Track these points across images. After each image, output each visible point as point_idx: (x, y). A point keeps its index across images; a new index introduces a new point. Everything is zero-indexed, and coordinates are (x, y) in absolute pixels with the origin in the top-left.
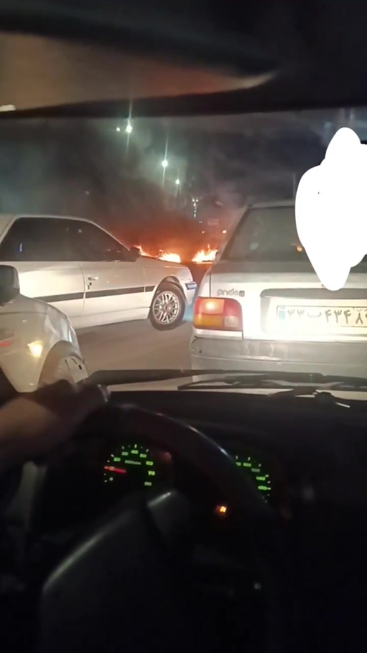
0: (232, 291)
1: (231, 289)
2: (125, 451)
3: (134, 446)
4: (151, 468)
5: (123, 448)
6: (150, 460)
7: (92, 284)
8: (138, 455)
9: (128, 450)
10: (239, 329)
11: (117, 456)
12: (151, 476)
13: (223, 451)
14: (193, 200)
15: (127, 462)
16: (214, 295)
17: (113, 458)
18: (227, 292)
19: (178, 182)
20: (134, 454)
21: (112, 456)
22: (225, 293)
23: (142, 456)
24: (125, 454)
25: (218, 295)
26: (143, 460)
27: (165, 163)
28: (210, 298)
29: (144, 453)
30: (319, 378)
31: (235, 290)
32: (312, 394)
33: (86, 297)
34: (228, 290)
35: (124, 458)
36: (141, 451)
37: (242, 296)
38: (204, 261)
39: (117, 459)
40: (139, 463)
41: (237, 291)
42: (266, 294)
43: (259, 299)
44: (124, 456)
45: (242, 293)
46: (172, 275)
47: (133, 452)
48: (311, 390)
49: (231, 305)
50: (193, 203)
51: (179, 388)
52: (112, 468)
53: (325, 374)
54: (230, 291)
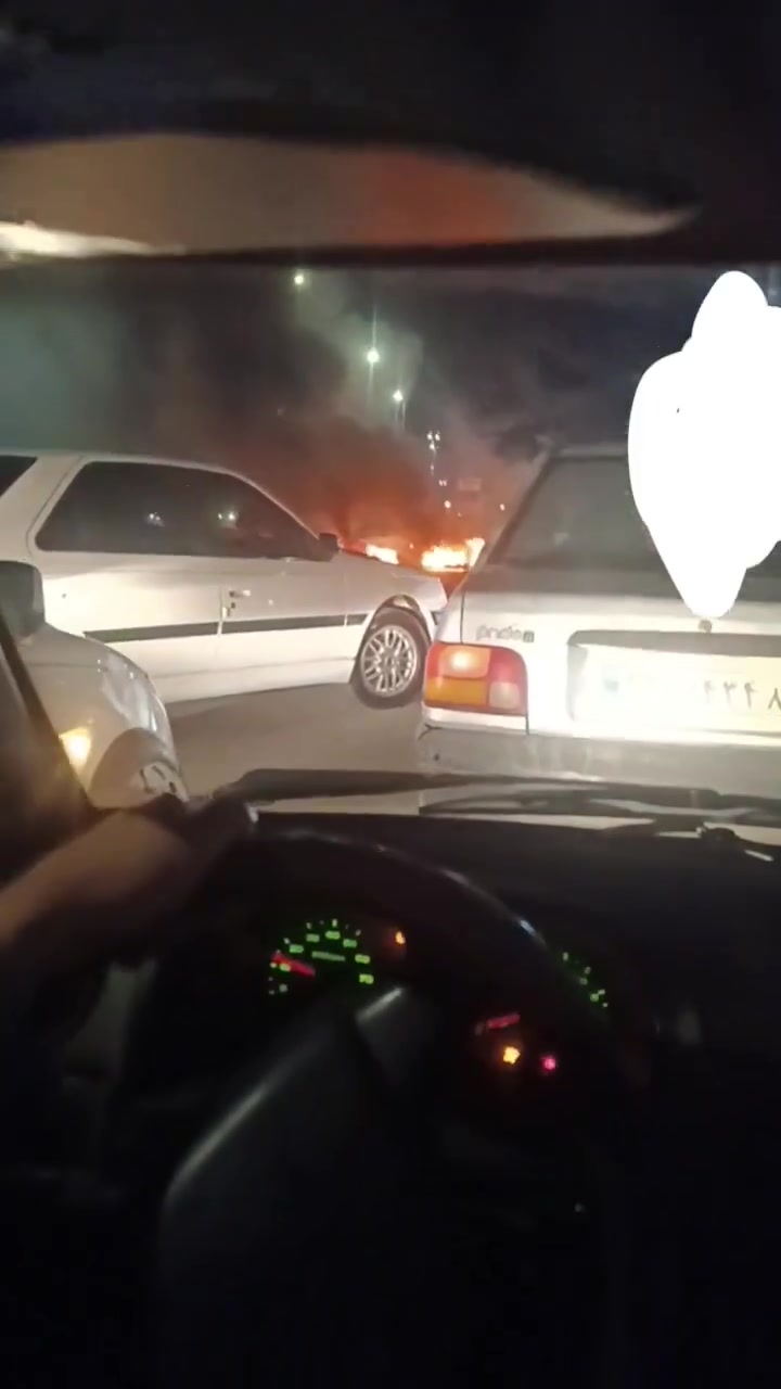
0: (509, 632)
1: (507, 626)
2: (313, 932)
3: (331, 923)
4: (364, 969)
5: (309, 926)
6: (364, 953)
7: (237, 605)
8: (340, 942)
9: (320, 931)
10: (520, 710)
11: (295, 941)
12: (364, 984)
13: (525, 925)
14: (430, 437)
15: (315, 954)
16: (470, 638)
17: (288, 946)
18: (496, 630)
19: (398, 396)
20: (332, 941)
21: (287, 941)
22: (493, 634)
23: (348, 943)
24: (313, 938)
25: (478, 638)
26: (350, 953)
27: (373, 357)
28: (462, 644)
29: (351, 936)
30: (711, 800)
31: (514, 629)
32: (694, 830)
33: (224, 632)
34: (500, 628)
35: (310, 947)
36: (345, 935)
37: (528, 641)
38: (448, 567)
39: (295, 949)
40: (341, 958)
41: (518, 631)
42: (579, 638)
43: (565, 649)
44: (312, 944)
45: (528, 636)
46: (406, 594)
47: (332, 935)
48: (691, 823)
49: (504, 662)
50: (430, 442)
51: (421, 809)
52: (285, 967)
53: (722, 791)
54: (504, 630)
